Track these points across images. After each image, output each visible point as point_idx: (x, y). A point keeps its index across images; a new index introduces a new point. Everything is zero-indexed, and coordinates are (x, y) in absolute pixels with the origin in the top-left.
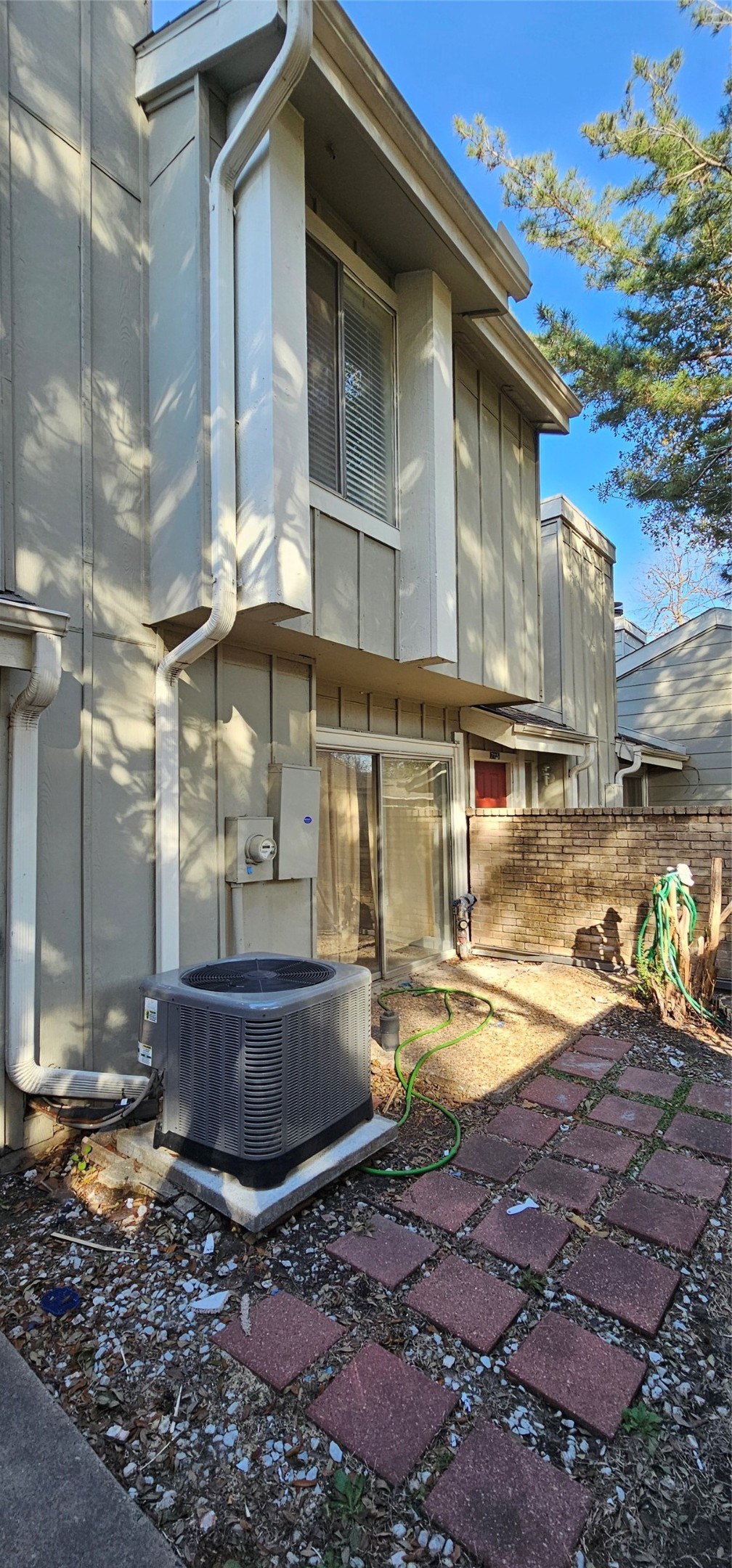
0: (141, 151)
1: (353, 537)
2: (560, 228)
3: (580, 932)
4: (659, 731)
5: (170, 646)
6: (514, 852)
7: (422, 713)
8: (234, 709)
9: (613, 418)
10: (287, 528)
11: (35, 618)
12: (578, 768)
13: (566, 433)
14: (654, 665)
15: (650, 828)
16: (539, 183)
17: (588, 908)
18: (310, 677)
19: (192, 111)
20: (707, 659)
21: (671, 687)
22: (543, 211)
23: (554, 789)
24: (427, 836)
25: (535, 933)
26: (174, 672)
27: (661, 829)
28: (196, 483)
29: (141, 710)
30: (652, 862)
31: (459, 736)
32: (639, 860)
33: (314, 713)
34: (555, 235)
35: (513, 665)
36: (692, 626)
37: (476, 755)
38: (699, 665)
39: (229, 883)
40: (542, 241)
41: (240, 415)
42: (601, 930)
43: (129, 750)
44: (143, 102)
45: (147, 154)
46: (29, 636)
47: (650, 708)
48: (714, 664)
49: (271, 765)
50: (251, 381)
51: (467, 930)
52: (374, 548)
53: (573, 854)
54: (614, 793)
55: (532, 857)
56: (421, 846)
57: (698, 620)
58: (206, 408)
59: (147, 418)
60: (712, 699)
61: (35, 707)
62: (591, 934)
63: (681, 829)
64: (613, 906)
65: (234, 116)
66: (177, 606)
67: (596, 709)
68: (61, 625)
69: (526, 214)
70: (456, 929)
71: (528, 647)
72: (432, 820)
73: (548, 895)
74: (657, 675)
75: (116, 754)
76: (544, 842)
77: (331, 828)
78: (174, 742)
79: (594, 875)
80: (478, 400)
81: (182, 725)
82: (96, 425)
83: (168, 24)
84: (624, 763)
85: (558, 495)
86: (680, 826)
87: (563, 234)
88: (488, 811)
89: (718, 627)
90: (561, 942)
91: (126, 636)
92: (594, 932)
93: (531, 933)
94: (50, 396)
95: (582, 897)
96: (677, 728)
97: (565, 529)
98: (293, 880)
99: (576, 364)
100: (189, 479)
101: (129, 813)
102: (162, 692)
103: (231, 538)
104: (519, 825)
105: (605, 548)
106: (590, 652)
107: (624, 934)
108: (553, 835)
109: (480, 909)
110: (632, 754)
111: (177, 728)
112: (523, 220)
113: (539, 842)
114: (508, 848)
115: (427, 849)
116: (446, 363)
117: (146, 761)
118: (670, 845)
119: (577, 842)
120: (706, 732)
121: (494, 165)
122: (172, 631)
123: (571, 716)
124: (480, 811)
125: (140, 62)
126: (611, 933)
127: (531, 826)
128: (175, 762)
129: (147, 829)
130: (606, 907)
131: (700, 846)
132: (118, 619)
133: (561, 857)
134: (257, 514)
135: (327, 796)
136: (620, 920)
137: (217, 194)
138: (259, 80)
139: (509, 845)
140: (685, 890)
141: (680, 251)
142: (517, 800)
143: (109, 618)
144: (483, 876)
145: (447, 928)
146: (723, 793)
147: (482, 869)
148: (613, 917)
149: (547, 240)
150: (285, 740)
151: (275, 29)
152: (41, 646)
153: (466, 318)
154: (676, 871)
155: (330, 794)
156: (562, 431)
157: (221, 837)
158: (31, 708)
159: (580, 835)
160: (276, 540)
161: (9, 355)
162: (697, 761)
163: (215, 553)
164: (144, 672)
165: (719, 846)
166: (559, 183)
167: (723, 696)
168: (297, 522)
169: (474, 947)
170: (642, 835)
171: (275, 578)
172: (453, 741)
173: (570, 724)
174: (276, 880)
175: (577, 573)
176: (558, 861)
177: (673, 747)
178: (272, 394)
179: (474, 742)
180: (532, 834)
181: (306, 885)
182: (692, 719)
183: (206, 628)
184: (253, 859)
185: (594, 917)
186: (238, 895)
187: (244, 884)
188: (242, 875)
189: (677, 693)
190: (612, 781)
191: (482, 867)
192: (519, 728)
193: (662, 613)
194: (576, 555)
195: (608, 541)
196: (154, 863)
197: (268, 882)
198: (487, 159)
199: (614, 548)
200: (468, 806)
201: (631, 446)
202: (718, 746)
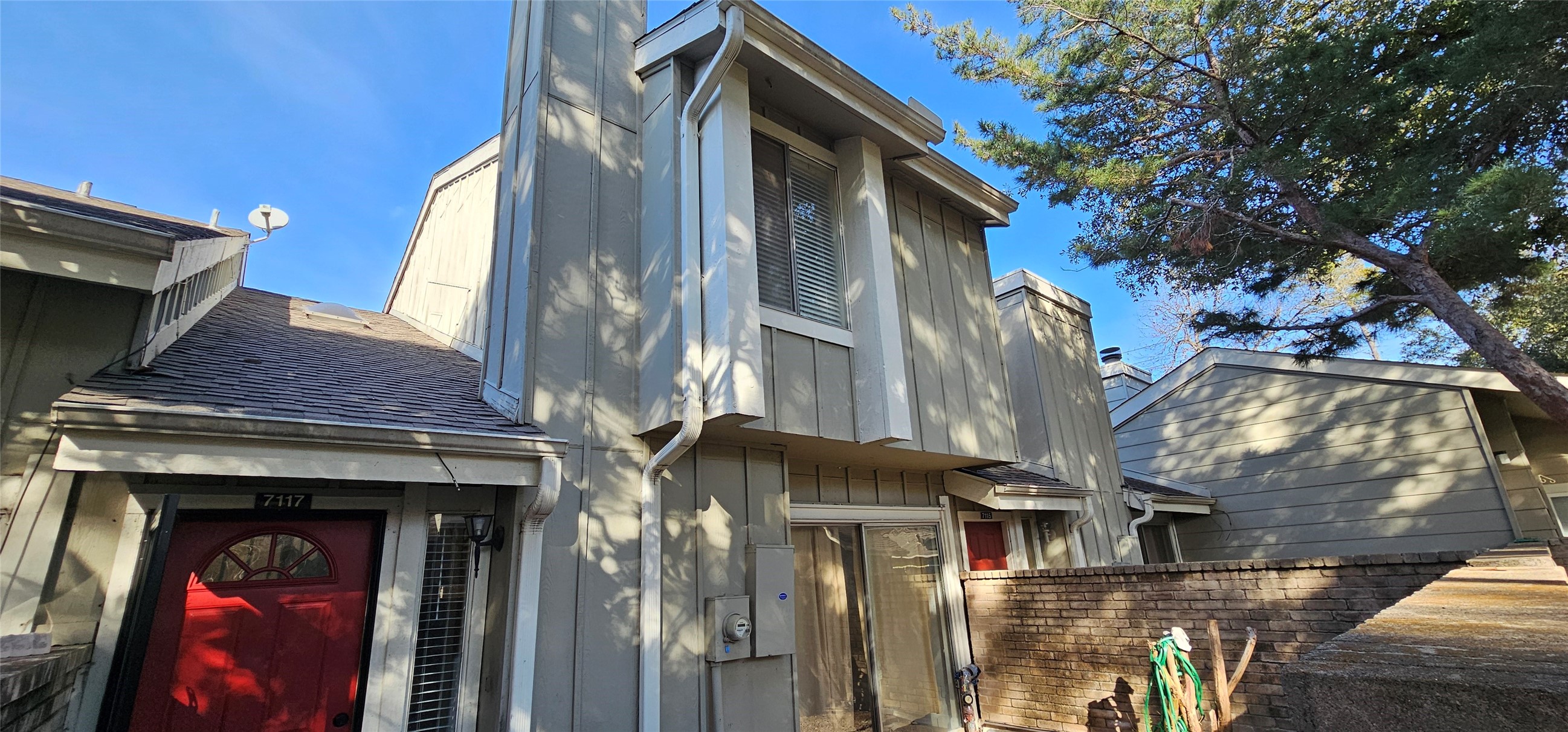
0: (637, 102)
1: (809, 343)
2: (986, 67)
3: (1092, 705)
4: (1176, 475)
5: (654, 450)
6: (1012, 617)
7: (903, 481)
8: (713, 499)
9: (1065, 197)
10: (740, 354)
11: (541, 446)
12: (1079, 522)
13: (1007, 225)
14: (1159, 407)
15: (1146, 588)
16: (962, 41)
17: (1096, 677)
18: (782, 462)
19: (669, 78)
20: (1212, 398)
21: (1179, 429)
22: (969, 59)
23: (1056, 548)
24: (921, 602)
25: (1045, 707)
26: (657, 472)
27: (1157, 588)
28: (671, 326)
29: (628, 507)
30: (1154, 624)
31: (944, 500)
32: (1140, 623)
33: (787, 494)
34: (983, 73)
35: (981, 431)
36: (1190, 368)
37: (963, 517)
38: (1205, 405)
39: (708, 662)
40: (974, 78)
41: (705, 271)
42: (1113, 703)
43: (618, 544)
44: (639, 73)
45: (641, 103)
46: (537, 460)
47: (1162, 452)
48: (1220, 403)
49: (747, 546)
50: (711, 248)
51: (974, 705)
52: (828, 350)
53: (1072, 618)
54: (1128, 547)
55: (1030, 622)
56: (915, 614)
57: (1194, 360)
58: (678, 269)
59: (639, 277)
60: (1225, 439)
61: (540, 515)
62: (1103, 708)
63: (1178, 587)
64: (1122, 675)
65: (698, 75)
66: (656, 420)
67: (1092, 460)
68: (561, 449)
69: (956, 63)
70: (962, 705)
71: (997, 413)
72: (926, 584)
73: (1053, 665)
74: (1163, 417)
75: (607, 548)
76: (1040, 605)
77: (818, 602)
78: (657, 533)
79: (1097, 640)
80: (920, 214)
81: (664, 516)
82: (599, 292)
83: (655, 30)
84: (1136, 513)
85: (1019, 269)
86: (1176, 585)
87: (989, 72)
88: (981, 574)
89: (1216, 365)
90: (1074, 718)
91: (617, 447)
92: (1106, 706)
93: (1041, 707)
94: (565, 275)
95: (1086, 666)
96: (1195, 471)
97: (1031, 297)
98: (770, 657)
99: (1020, 162)
100: (666, 320)
101: (617, 600)
102: (645, 491)
103: (697, 365)
104: (1014, 587)
105: (1077, 305)
106: (1076, 405)
107: (1138, 708)
108: (1048, 598)
109: (985, 681)
110: (1142, 502)
111: (659, 520)
112: (955, 67)
113: (1036, 606)
114: (1005, 613)
115: (923, 617)
116: (880, 199)
117: (632, 551)
118: (1168, 605)
119: (1074, 605)
120: (1230, 472)
121: (925, 34)
122: (655, 439)
123: (1064, 470)
124: (975, 574)
125: (638, 51)
126: (1124, 706)
127: (1025, 588)
128: (657, 550)
129: (632, 614)
130: (1115, 676)
131: (1200, 605)
132: (610, 433)
133: (1060, 622)
134: (716, 345)
135: (812, 568)
136: (1131, 691)
137: (686, 126)
138: (714, 54)
139: (1006, 609)
140: (1184, 657)
141: (1088, 75)
142: (1018, 560)
143: (603, 433)
144: (984, 645)
145: (953, 703)
146: (1262, 538)
147: (983, 637)
148: (1123, 690)
149: (977, 78)
150: (761, 521)
151: (718, 32)
152: (545, 468)
153: (896, 161)
154: (1170, 635)
155: (815, 566)
156: (1001, 224)
157: (701, 617)
158: (537, 516)
159: (1076, 597)
160: (731, 363)
161: (538, 255)
162: (1226, 504)
163: (684, 378)
164: (631, 475)
165: (1219, 605)
166: (979, 41)
167: (1237, 436)
168: (748, 347)
169: (985, 725)
170: (1139, 596)
171: (731, 394)
172: (939, 505)
173: (1065, 477)
174: (753, 657)
175: (1049, 332)
176: (1058, 626)
177: (1196, 490)
178: (726, 256)
179: (959, 504)
180: (1028, 597)
181: (787, 660)
182: (1209, 460)
183: (677, 439)
184: (730, 638)
185: (1103, 688)
186: (717, 674)
187: (723, 662)
188: (720, 655)
189: (1187, 435)
190: (1125, 532)
191: (983, 633)
192: (1000, 489)
193: (1180, 346)
194: (1047, 318)
195: (1080, 300)
196: (638, 647)
197: (747, 659)
198: (919, 31)
199: (1089, 305)
200: (961, 570)
201: (1090, 216)
202: (1245, 487)
